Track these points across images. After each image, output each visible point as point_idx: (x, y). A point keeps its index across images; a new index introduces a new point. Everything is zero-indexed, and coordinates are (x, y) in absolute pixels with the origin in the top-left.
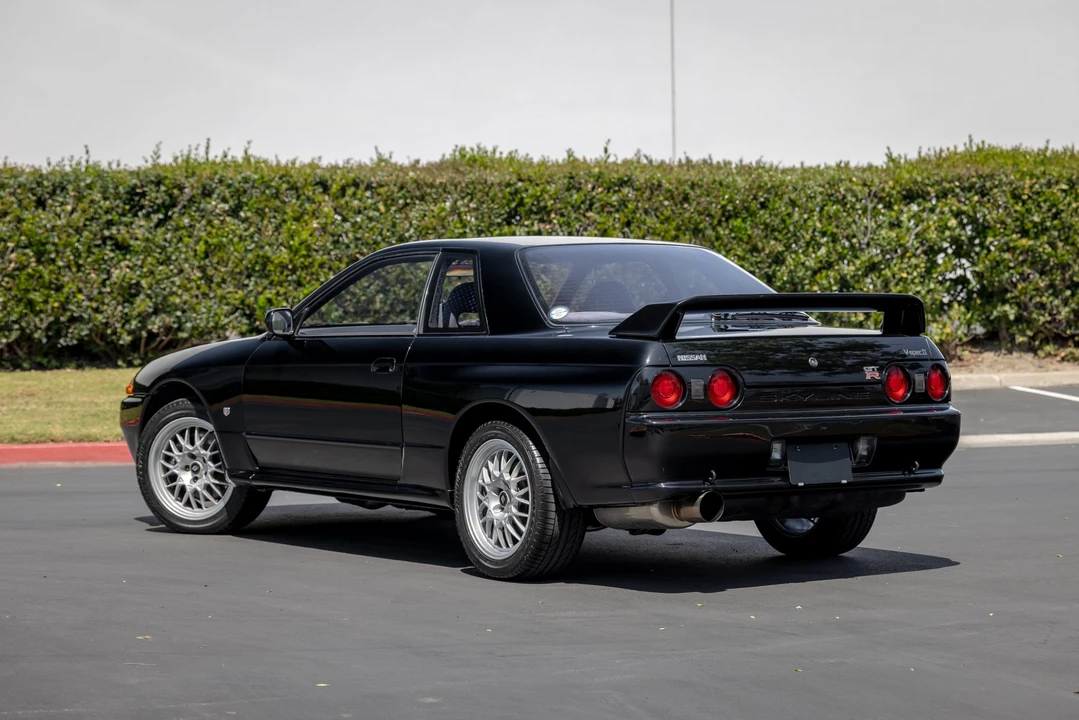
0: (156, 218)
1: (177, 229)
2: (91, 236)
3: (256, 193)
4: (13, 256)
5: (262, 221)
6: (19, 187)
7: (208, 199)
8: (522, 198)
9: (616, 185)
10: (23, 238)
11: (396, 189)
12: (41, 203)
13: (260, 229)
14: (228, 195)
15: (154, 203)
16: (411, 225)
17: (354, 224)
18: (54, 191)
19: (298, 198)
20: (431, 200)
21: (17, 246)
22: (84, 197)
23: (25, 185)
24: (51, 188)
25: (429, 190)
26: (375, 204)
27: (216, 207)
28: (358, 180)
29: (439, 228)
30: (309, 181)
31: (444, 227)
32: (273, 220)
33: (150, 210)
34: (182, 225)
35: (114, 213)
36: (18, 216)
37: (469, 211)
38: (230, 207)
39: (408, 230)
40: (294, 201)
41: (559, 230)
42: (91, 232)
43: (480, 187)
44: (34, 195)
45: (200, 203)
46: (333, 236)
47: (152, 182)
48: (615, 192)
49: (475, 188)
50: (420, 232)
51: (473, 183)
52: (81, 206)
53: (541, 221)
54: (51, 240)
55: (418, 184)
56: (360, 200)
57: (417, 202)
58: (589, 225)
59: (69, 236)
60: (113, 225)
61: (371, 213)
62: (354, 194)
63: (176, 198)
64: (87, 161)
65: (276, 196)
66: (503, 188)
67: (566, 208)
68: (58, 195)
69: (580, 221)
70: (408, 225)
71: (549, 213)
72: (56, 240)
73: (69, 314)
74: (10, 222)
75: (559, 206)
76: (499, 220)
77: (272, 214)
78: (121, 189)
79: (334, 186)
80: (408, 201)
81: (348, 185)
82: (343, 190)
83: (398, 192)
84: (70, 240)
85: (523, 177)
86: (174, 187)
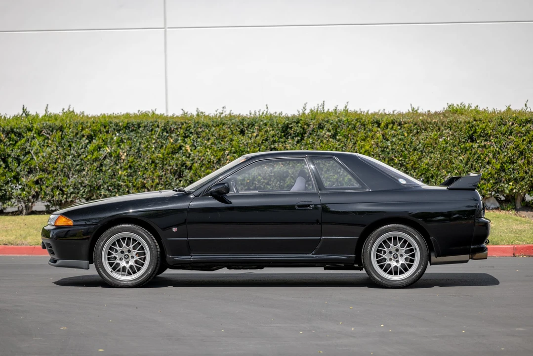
0: (296, 139)
1: (306, 145)
2: (265, 148)
3: (344, 127)
4: (228, 157)
5: (347, 141)
6: (232, 124)
7: (321, 130)
8: (476, 129)
9: (524, 123)
10: (233, 149)
11: (412, 125)
12: (242, 132)
13: (346, 145)
14: (331, 128)
15: (296, 132)
16: (420, 143)
17: (391, 142)
18: (249, 126)
19: (365, 129)
20: (430, 130)
21: (230, 152)
22: (262, 129)
23: (235, 124)
24: (247, 125)
25: (429, 126)
26: (403, 132)
27: (325, 134)
28: (394, 121)
29: (434, 144)
30: (370, 121)
31: (436, 143)
32: (352, 140)
33: (294, 135)
34: (308, 142)
35: (276, 137)
36: (231, 138)
37: (449, 136)
38: (332, 134)
39: (418, 145)
40: (363, 131)
41: (494, 145)
42: (265, 146)
43: (455, 124)
44: (239, 128)
45: (317, 132)
46: (381, 148)
47: (294, 122)
48: (523, 126)
49: (452, 124)
50: (424, 146)
51: (451, 122)
52: (261, 133)
53: (486, 140)
54: (246, 150)
55: (423, 123)
56: (395, 130)
57: (423, 131)
58: (510, 142)
59: (255, 147)
60: (276, 142)
61: (400, 137)
62: (392, 127)
63: (306, 130)
64: (267, 112)
65: (354, 128)
66: (466, 124)
67: (498, 134)
68: (251, 129)
69: (505, 140)
70: (418, 142)
71: (490, 137)
72: (249, 150)
73: (254, 185)
74: (227, 141)
75: (495, 133)
76: (464, 140)
77: (352, 137)
78: (280, 126)
79: (383, 124)
80: (419, 131)
81: (389, 123)
82: (387, 126)
83: (414, 126)
84: (255, 149)
85: (477, 119)
86: (305, 124)
